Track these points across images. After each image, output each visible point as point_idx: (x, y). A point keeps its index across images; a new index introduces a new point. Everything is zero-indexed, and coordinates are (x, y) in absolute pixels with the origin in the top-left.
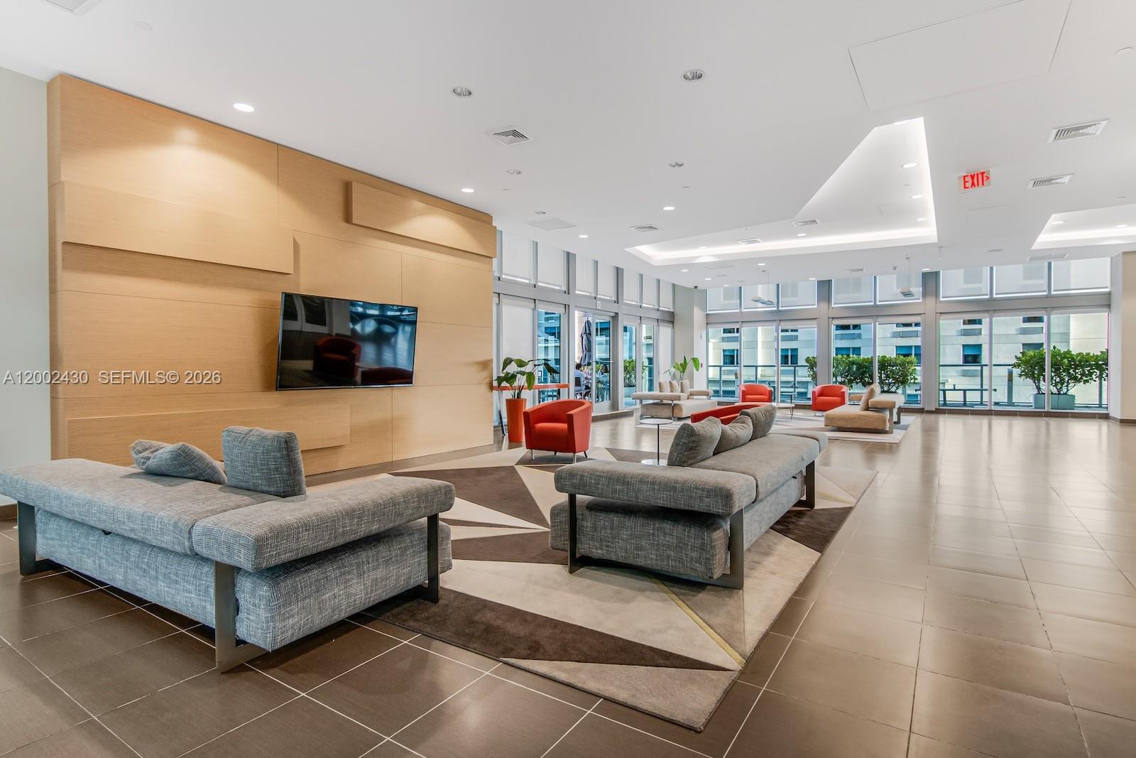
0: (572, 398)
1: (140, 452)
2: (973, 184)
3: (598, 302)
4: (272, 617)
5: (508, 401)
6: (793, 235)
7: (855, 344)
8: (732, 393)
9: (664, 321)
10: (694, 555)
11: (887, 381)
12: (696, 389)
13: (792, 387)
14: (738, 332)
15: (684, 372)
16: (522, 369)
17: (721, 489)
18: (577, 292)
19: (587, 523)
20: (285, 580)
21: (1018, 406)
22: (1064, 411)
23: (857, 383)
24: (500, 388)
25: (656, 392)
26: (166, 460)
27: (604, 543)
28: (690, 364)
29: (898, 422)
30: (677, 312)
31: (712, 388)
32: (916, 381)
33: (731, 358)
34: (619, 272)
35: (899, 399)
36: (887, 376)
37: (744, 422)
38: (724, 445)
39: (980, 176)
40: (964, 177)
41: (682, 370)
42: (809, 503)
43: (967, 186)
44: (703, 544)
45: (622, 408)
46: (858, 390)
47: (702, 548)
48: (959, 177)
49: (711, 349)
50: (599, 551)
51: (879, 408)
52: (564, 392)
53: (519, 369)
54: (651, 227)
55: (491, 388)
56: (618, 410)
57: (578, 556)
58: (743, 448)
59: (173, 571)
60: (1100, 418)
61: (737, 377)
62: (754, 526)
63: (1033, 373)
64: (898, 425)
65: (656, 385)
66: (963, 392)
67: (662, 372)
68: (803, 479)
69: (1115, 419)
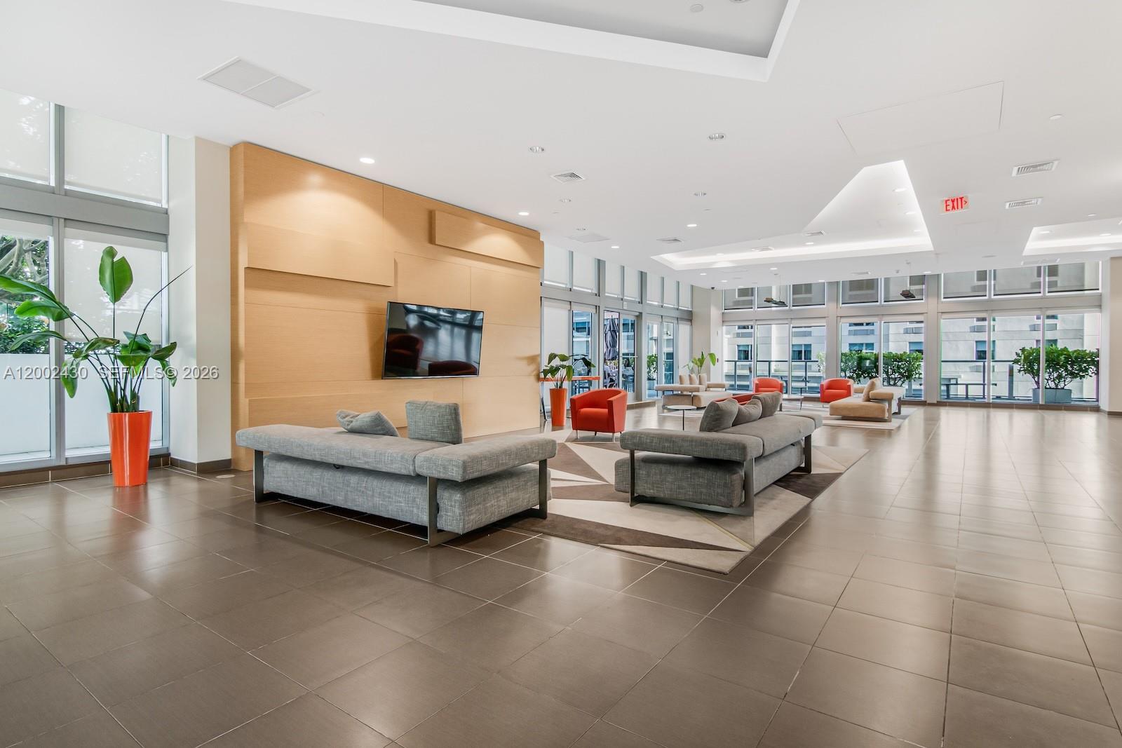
0: (602, 388)
1: (344, 418)
2: (953, 207)
3: (625, 303)
4: (463, 513)
5: (552, 390)
6: (801, 243)
7: (869, 339)
8: (746, 388)
9: (682, 319)
10: (719, 491)
11: (893, 376)
12: (713, 381)
13: (803, 381)
14: (752, 328)
15: (701, 366)
16: (565, 363)
17: (738, 444)
18: (606, 294)
19: (642, 472)
20: (468, 492)
21: (1018, 399)
22: (1059, 403)
23: (865, 377)
24: (545, 379)
25: (676, 385)
26: (367, 422)
27: (655, 485)
28: (707, 359)
29: (899, 413)
30: (694, 310)
31: (728, 383)
32: (921, 376)
33: (745, 354)
34: (643, 276)
35: (899, 391)
36: (894, 371)
37: (755, 404)
38: (740, 420)
39: (959, 201)
40: (946, 201)
41: (699, 364)
42: (808, 469)
43: (948, 209)
44: (725, 483)
45: (646, 399)
46: (865, 384)
47: (725, 485)
48: (942, 201)
49: (725, 344)
50: (652, 491)
51: (880, 399)
52: (595, 383)
53: (562, 363)
54: (676, 240)
55: (539, 379)
56: (641, 400)
57: (636, 495)
58: (755, 422)
59: (387, 490)
60: (1091, 411)
61: (751, 372)
62: (761, 475)
63: (1033, 368)
64: (898, 415)
65: (676, 378)
66: (965, 386)
67: (681, 366)
68: (802, 450)
69: (1104, 411)
